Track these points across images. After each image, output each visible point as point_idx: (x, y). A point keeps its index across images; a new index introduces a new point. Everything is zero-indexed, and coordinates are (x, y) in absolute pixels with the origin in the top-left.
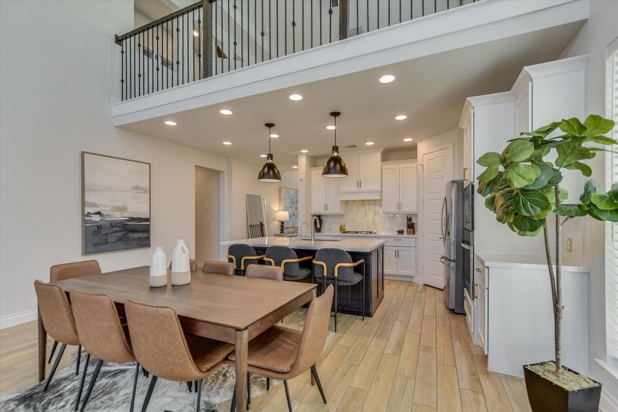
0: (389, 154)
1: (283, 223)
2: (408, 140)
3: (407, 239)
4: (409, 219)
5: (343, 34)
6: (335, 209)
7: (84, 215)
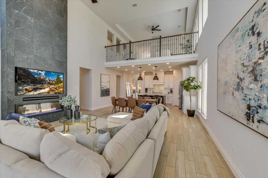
0: (166, 73)
1: (134, 90)
2: (171, 70)
3: (171, 95)
4: (171, 90)
5: (160, 56)
6: (151, 86)
7: (101, 88)
